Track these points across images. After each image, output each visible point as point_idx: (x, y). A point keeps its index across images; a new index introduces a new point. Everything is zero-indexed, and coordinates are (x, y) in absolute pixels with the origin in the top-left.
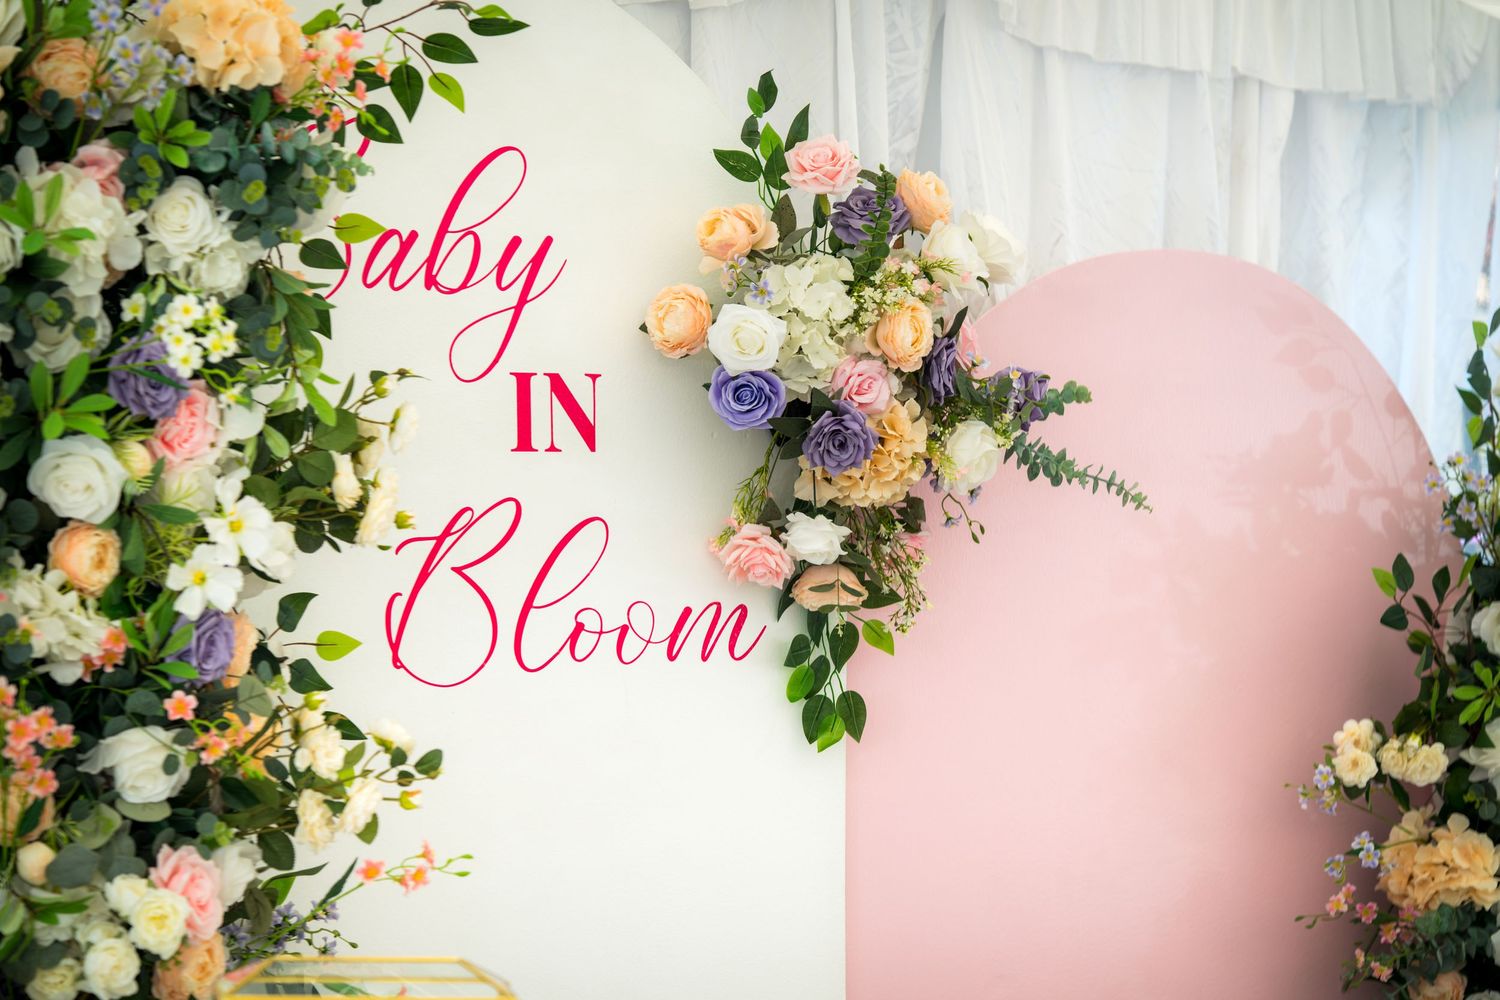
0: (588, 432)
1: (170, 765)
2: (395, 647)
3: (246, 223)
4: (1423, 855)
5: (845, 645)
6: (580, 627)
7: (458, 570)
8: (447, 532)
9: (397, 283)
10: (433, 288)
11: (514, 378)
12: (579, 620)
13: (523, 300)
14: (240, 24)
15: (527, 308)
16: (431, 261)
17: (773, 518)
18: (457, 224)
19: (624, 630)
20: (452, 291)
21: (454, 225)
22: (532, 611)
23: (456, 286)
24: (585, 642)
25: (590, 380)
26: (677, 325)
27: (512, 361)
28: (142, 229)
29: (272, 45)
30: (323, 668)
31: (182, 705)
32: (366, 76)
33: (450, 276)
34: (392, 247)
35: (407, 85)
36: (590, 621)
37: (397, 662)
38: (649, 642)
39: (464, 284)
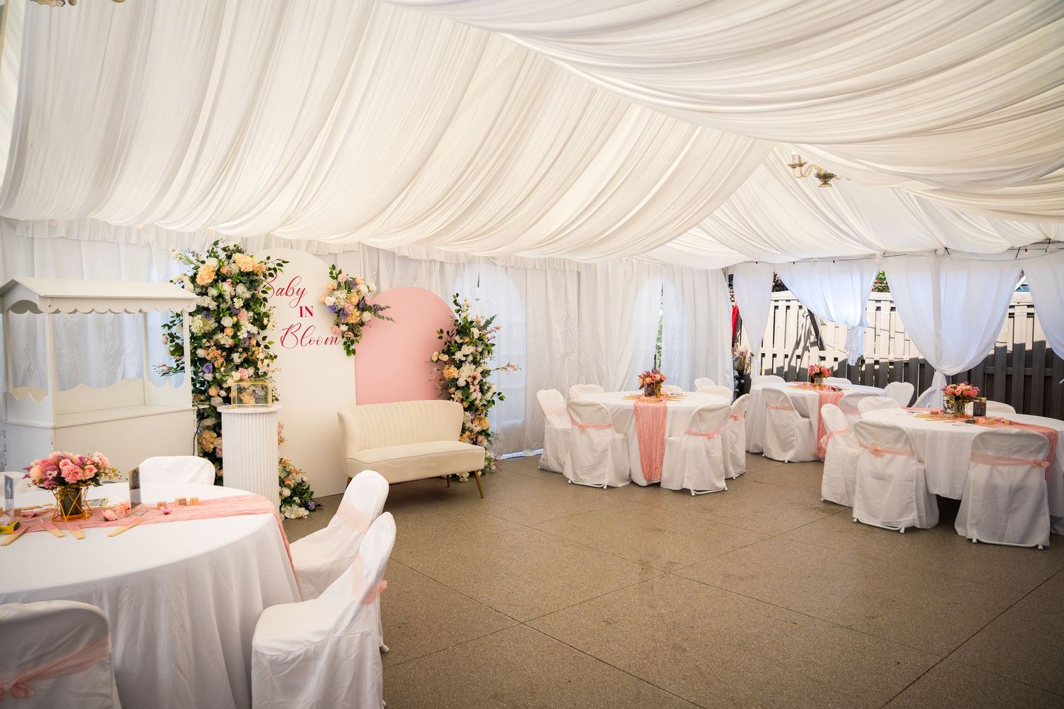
0: (311, 314)
1: (240, 358)
2: (282, 343)
3: (249, 289)
4: (448, 371)
5: (353, 342)
7: (292, 333)
8: (290, 328)
13: (301, 296)
14: (247, 263)
15: (301, 298)
16: (286, 292)
17: (338, 325)
18: (290, 287)
19: (318, 340)
23: (290, 295)
24: (312, 342)
25: (311, 307)
26: (322, 300)
27: (300, 305)
28: (235, 290)
29: (251, 266)
30: (270, 346)
31: (240, 350)
32: (270, 269)
34: (280, 290)
35: (275, 270)
36: (312, 340)
37: (282, 345)
38: (322, 342)
39: (292, 295)
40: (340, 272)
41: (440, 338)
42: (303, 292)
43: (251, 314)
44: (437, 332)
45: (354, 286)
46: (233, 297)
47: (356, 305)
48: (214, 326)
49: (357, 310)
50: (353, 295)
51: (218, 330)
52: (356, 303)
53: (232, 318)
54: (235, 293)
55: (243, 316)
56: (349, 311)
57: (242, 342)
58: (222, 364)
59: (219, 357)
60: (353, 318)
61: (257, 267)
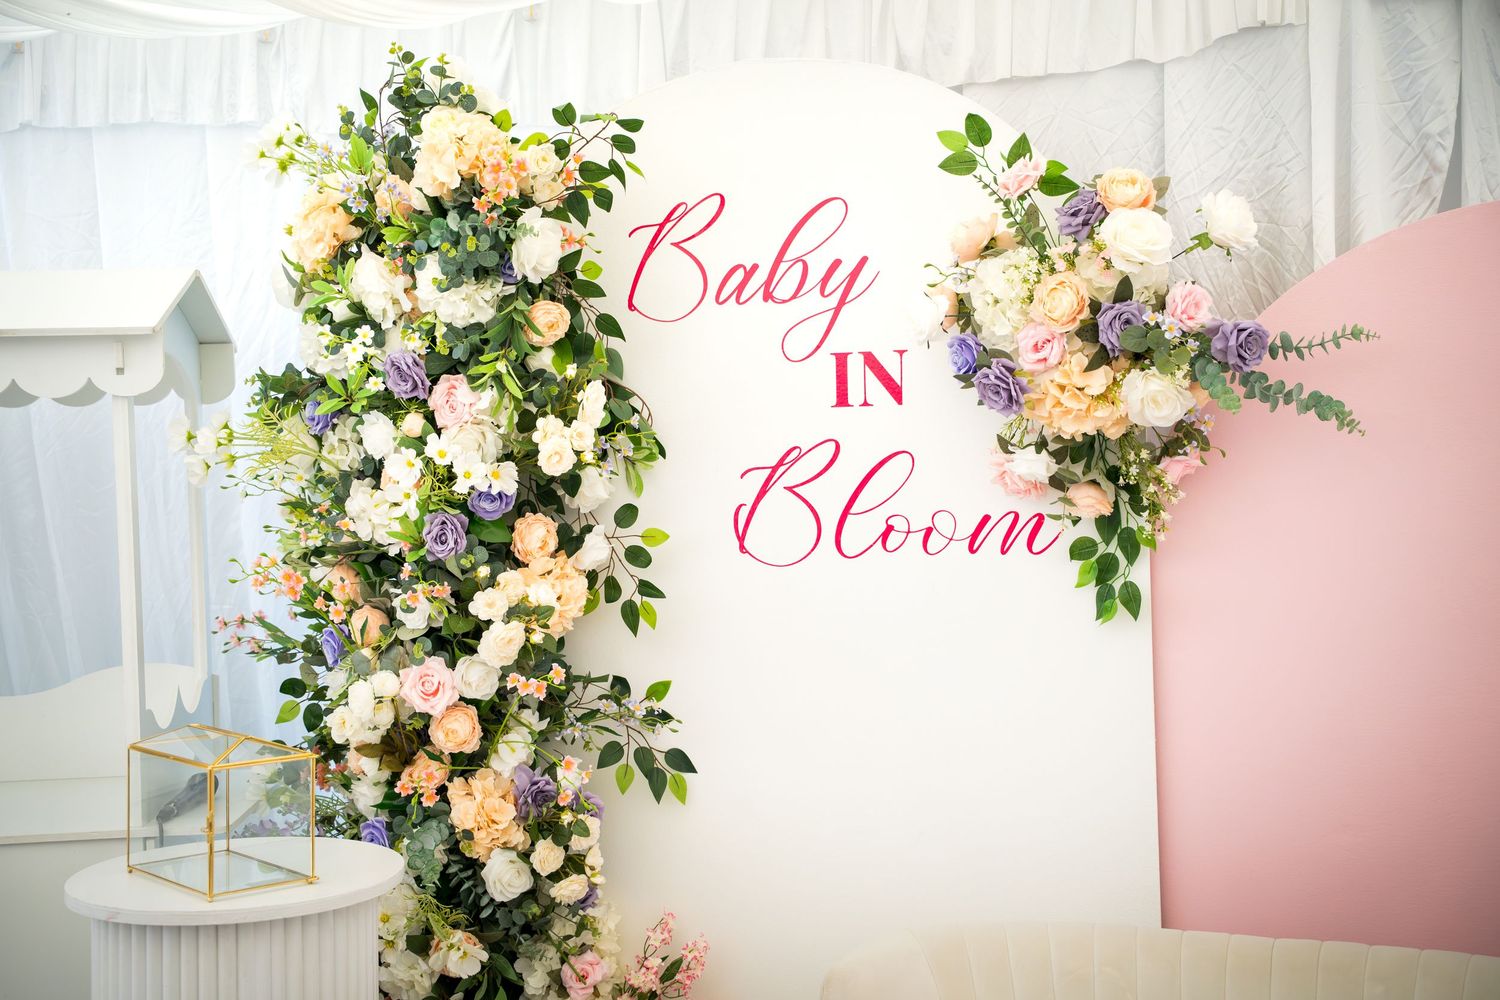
0: (896, 392)
2: (741, 539)
5: (1125, 543)
6: (890, 529)
7: (790, 489)
8: (781, 463)
9: (742, 300)
10: (770, 301)
11: (834, 357)
12: (890, 523)
13: (842, 302)
15: (845, 309)
16: (768, 283)
18: (790, 254)
19: (929, 531)
20: (784, 301)
21: (786, 258)
22: (849, 516)
23: (787, 298)
24: (894, 539)
25: (898, 355)
27: (835, 344)
30: (653, 551)
33: (784, 290)
34: (739, 275)
36: (899, 524)
37: (742, 548)
38: (951, 539)
39: (794, 296)
40: (1021, 149)
42: (854, 276)
43: (489, 395)
45: (1085, 223)
46: (409, 319)
47: (1080, 333)
48: (348, 459)
49: (1086, 362)
50: (1058, 277)
51: (361, 475)
52: (1077, 324)
53: (395, 420)
54: (415, 299)
55: (453, 409)
56: (1040, 367)
57: (429, 531)
58: (363, 631)
59: (360, 602)
60: (1068, 411)
61: (491, 161)
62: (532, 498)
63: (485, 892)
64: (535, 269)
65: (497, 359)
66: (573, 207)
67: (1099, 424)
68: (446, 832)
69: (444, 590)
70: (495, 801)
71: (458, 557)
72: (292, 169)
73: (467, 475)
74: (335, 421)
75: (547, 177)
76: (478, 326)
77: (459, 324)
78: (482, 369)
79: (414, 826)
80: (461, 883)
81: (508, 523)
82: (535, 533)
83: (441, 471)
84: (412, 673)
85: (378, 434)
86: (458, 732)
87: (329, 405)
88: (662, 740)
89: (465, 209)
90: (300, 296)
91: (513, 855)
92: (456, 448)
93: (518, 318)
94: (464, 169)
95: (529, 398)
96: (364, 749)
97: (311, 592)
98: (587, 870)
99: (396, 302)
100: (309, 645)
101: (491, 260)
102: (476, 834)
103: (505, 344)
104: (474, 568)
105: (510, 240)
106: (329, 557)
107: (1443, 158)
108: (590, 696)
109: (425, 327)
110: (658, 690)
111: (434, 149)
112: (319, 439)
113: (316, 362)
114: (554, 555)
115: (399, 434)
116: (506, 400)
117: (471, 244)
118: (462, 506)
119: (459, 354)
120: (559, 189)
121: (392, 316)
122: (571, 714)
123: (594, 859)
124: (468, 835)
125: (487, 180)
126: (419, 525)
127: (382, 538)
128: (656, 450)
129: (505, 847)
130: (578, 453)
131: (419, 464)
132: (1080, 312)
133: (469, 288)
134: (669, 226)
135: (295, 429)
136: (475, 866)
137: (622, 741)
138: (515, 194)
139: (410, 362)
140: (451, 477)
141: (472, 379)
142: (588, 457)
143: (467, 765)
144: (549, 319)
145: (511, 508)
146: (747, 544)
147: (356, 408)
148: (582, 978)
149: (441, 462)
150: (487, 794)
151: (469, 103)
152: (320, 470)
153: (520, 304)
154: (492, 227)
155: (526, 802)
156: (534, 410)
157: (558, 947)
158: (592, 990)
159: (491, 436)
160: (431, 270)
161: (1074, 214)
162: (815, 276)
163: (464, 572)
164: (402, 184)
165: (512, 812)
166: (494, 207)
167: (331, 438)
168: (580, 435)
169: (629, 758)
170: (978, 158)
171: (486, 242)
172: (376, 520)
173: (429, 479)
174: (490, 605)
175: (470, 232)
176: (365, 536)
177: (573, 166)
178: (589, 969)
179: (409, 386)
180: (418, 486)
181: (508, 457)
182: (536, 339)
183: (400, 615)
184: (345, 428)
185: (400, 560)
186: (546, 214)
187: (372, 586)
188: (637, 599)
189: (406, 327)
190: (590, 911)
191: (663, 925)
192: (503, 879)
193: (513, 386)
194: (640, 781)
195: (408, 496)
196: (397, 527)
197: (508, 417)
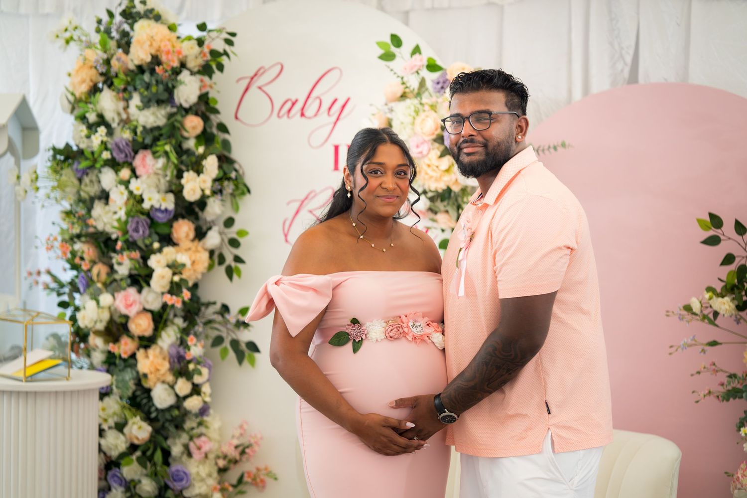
1: (119, 263)
2: (286, 236)
7: (310, 211)
8: (306, 198)
9: (290, 116)
10: (303, 117)
11: (333, 146)
13: (338, 119)
15: (339, 123)
16: (303, 109)
18: (314, 95)
20: (311, 118)
21: (312, 96)
23: (312, 116)
30: (241, 240)
31: (119, 245)
37: (287, 241)
39: (316, 115)
40: (417, 50)
41: (713, 241)
42: (344, 107)
43: (161, 161)
44: (700, 221)
45: (442, 88)
46: (126, 122)
47: (435, 140)
48: (93, 190)
49: (439, 154)
50: (426, 113)
51: (100, 198)
52: (434, 137)
53: (117, 172)
54: (128, 114)
55: (144, 167)
56: (420, 155)
57: (130, 227)
58: (98, 275)
59: (97, 260)
60: (431, 177)
61: (166, 49)
62: (184, 212)
63: (153, 405)
64: (186, 101)
65: (166, 144)
66: (206, 70)
67: (447, 184)
68: (135, 374)
69: (136, 255)
70: (159, 360)
71: (144, 239)
72: (72, 44)
73: (150, 199)
74: (88, 171)
75: (194, 55)
76: (158, 128)
77: (149, 126)
78: (158, 149)
79: (120, 371)
80: (142, 400)
81: (170, 224)
82: (183, 229)
83: (138, 198)
84: (120, 296)
85: (108, 178)
86: (142, 325)
87: (84, 164)
88: (244, 336)
89: (153, 72)
90: (73, 110)
91: (166, 386)
92: (145, 186)
93: (177, 125)
94: (153, 52)
95: (182, 162)
96: (98, 333)
97: (74, 254)
98: (203, 395)
99: (119, 114)
100: (72, 283)
101: (165, 96)
102: (150, 376)
103: (171, 136)
104: (151, 244)
105: (174, 87)
106: (83, 239)
107: (629, 59)
108: (210, 313)
109: (132, 127)
110: (244, 311)
111: (138, 41)
112: (80, 180)
113: (80, 142)
114: (193, 240)
115: (118, 179)
116: (170, 164)
117: (154, 89)
118: (147, 214)
119: (148, 141)
120: (200, 61)
121: (117, 120)
122: (200, 320)
123: (206, 389)
124: (145, 376)
125: (164, 58)
126: (126, 222)
127: (108, 229)
128: (245, 190)
129: (163, 382)
130: (203, 191)
131: (126, 193)
132: (436, 130)
133: (154, 109)
134: (255, 78)
135: (68, 175)
136: (148, 391)
137: (224, 335)
138: (176, 64)
139: (124, 144)
140: (141, 200)
141: (154, 153)
142: (208, 192)
143: (147, 342)
144: (193, 124)
145: (172, 216)
146: (289, 238)
147: (98, 166)
148: (199, 448)
149: (137, 192)
150: (155, 356)
151: (158, 18)
152: (80, 195)
153: (179, 117)
154: (165, 80)
155: (174, 361)
156: (184, 168)
157: (188, 433)
158: (203, 455)
159: (163, 181)
160: (136, 100)
161: (438, 83)
162: (326, 105)
163: (146, 246)
164: (124, 57)
165: (167, 365)
166: (166, 71)
167: (86, 180)
168: (204, 182)
169: (227, 344)
170: (397, 54)
171: (161, 87)
172: (106, 220)
173: (131, 201)
174: (158, 262)
175: (154, 82)
176: (100, 227)
177: (206, 50)
178: (203, 444)
179: (123, 156)
180: (126, 203)
181: (171, 191)
182: (186, 134)
183: (116, 267)
184: (92, 176)
185: (116, 240)
186: (192, 73)
187: (103, 253)
188: (233, 264)
189: (123, 127)
190: (205, 418)
191: (241, 427)
192: (162, 398)
193: (173, 157)
194: (232, 354)
195: (121, 209)
196: (116, 224)
197: (170, 173)
